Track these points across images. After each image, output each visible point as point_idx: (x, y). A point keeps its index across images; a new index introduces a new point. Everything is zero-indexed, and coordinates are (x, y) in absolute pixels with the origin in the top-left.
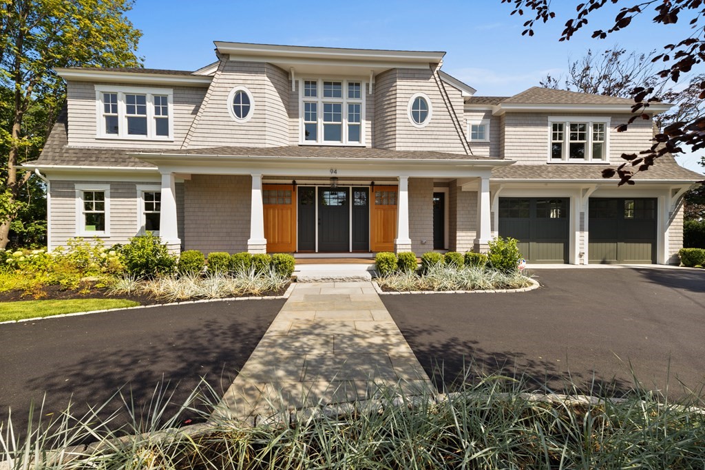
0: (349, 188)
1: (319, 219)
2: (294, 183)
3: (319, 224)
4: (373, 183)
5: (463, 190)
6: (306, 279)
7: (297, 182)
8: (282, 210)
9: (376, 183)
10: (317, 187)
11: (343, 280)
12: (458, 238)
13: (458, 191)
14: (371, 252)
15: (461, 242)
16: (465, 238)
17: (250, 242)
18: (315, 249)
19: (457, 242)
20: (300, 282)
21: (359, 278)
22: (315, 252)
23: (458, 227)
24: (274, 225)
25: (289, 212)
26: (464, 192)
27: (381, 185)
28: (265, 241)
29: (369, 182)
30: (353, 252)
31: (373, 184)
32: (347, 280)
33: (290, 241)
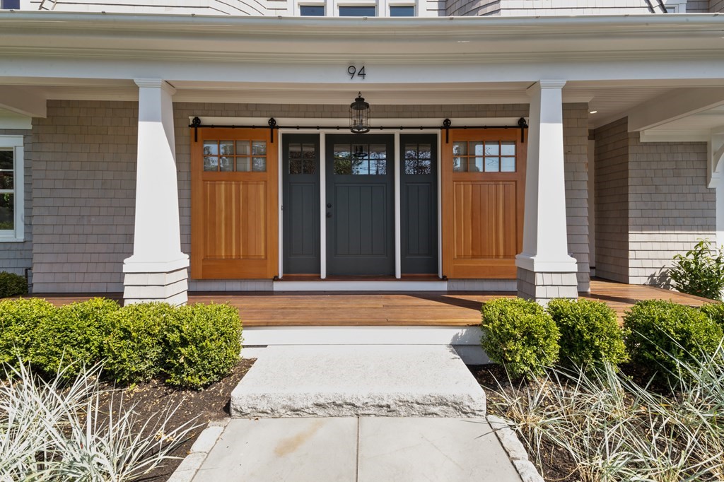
0: (393, 136)
1: (328, 206)
2: (273, 125)
3: (328, 215)
4: (447, 122)
5: (642, 140)
6: (262, 405)
7: (280, 121)
8: (246, 183)
9: (456, 122)
10: (322, 133)
11: (388, 410)
12: (631, 246)
13: (631, 142)
14: (444, 279)
15: (639, 255)
16: (649, 246)
17: (129, 265)
18: (319, 272)
19: (631, 255)
20: (243, 414)
21: (443, 403)
22: (318, 279)
23: (631, 221)
24: (228, 219)
25: (262, 187)
26: (646, 144)
27: (465, 127)
28: (185, 261)
29: (439, 121)
30: (403, 279)
31: (446, 125)
32: (402, 411)
33: (263, 253)
